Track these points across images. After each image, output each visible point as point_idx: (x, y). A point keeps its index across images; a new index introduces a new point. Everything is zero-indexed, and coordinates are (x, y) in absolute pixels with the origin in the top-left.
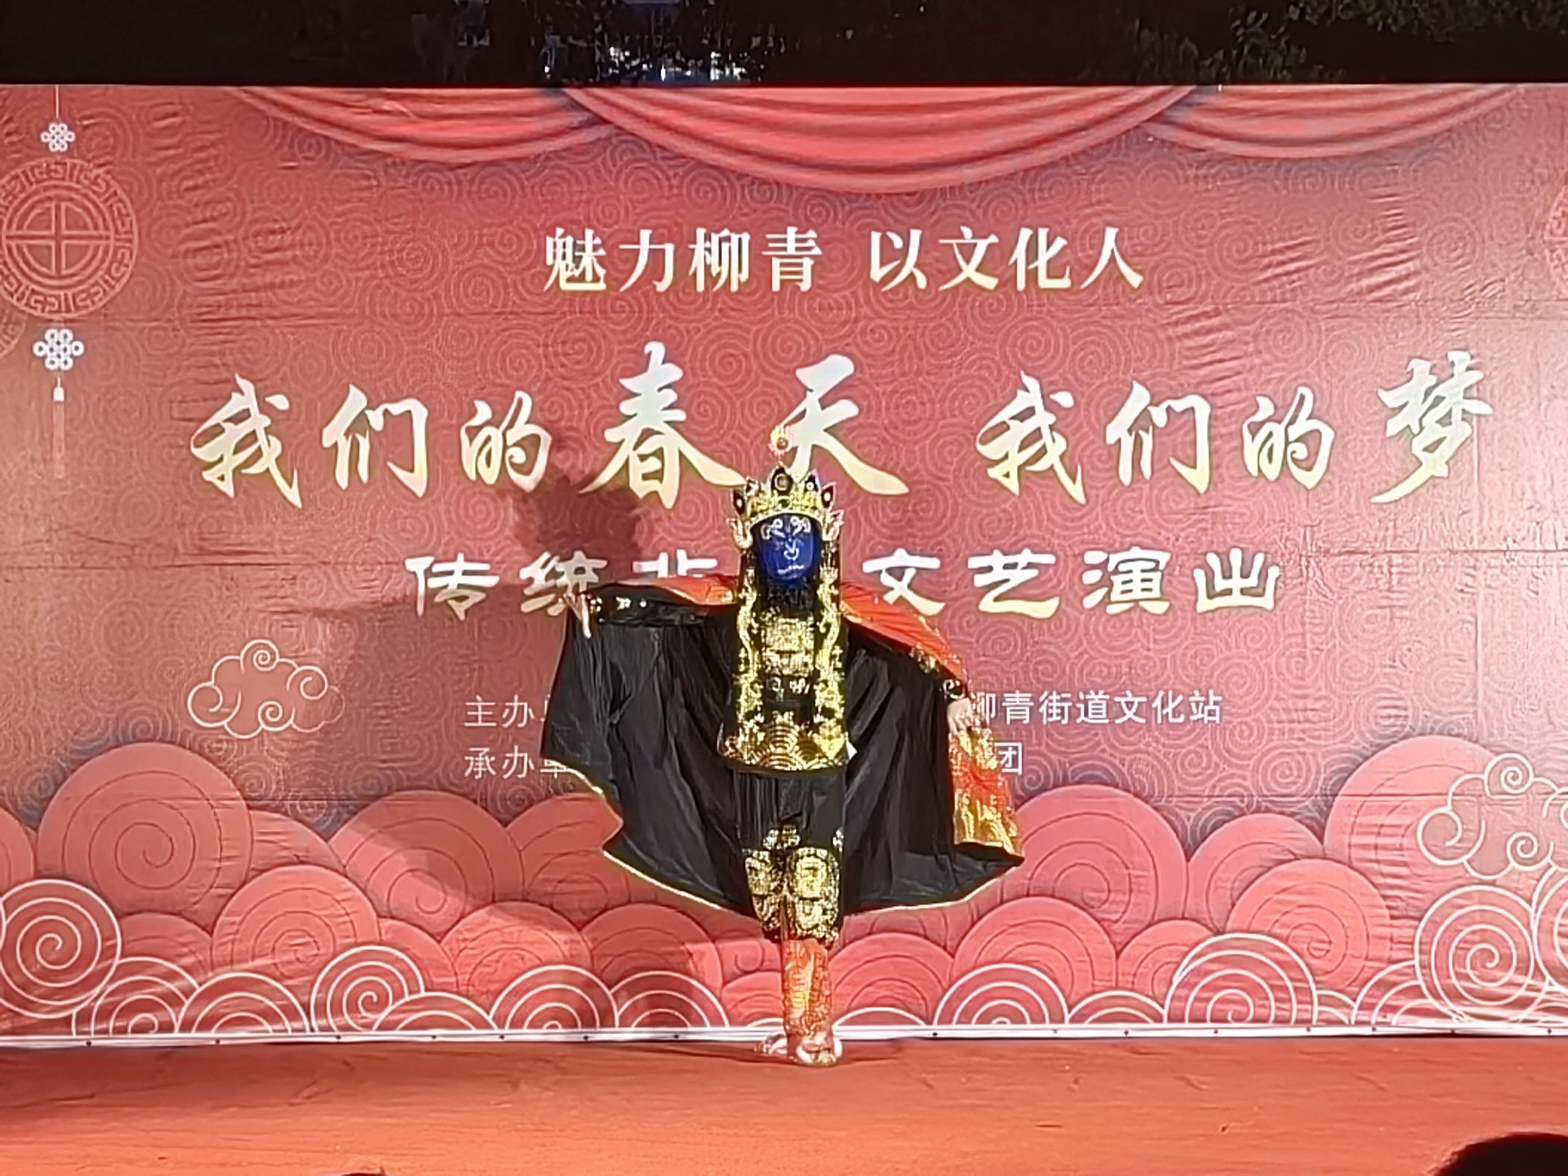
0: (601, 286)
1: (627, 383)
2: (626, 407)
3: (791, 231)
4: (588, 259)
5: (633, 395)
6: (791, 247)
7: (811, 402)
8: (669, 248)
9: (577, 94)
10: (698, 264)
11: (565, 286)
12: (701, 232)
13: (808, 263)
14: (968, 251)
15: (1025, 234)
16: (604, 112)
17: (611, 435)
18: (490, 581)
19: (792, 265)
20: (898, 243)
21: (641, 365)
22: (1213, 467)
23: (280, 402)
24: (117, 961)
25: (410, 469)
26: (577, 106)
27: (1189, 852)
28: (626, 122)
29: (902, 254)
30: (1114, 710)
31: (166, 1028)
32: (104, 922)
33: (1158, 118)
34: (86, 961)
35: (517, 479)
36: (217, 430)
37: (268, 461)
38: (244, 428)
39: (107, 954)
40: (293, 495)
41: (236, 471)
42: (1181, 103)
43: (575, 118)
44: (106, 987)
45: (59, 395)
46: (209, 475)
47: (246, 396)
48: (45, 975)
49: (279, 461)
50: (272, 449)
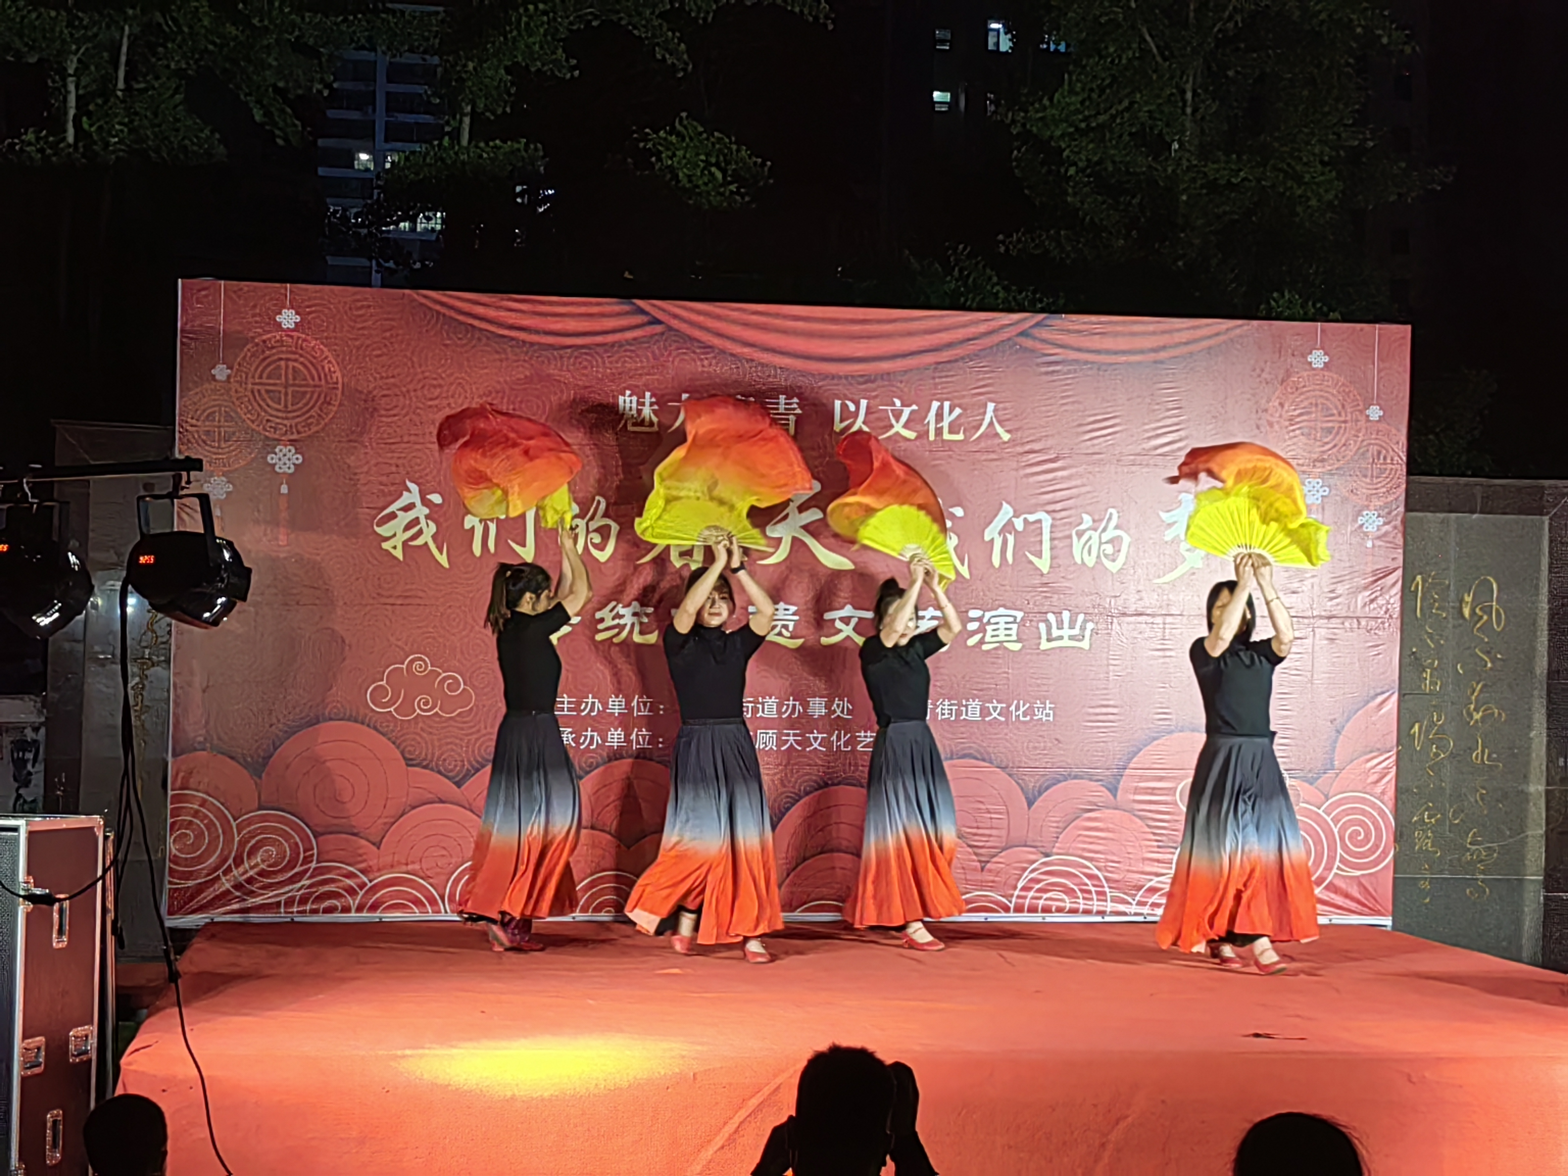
0: (654, 429)
3: (782, 397)
4: (646, 411)
6: (782, 408)
7: (792, 509)
9: (640, 303)
11: (630, 428)
13: (792, 418)
14: (898, 415)
15: (935, 405)
16: (659, 315)
20: (852, 407)
22: (1053, 558)
23: (436, 498)
24: (313, 865)
25: (523, 545)
26: (642, 311)
27: (1030, 804)
28: (675, 323)
29: (856, 414)
30: (985, 712)
31: (346, 909)
32: (305, 839)
33: (1023, 334)
34: (291, 865)
35: (595, 553)
36: (393, 516)
37: (427, 537)
38: (411, 515)
39: (307, 860)
40: (443, 560)
41: (405, 544)
42: (1038, 324)
43: (640, 319)
44: (305, 882)
45: (284, 489)
46: (386, 545)
47: (413, 494)
48: (262, 874)
49: (434, 537)
50: (430, 529)
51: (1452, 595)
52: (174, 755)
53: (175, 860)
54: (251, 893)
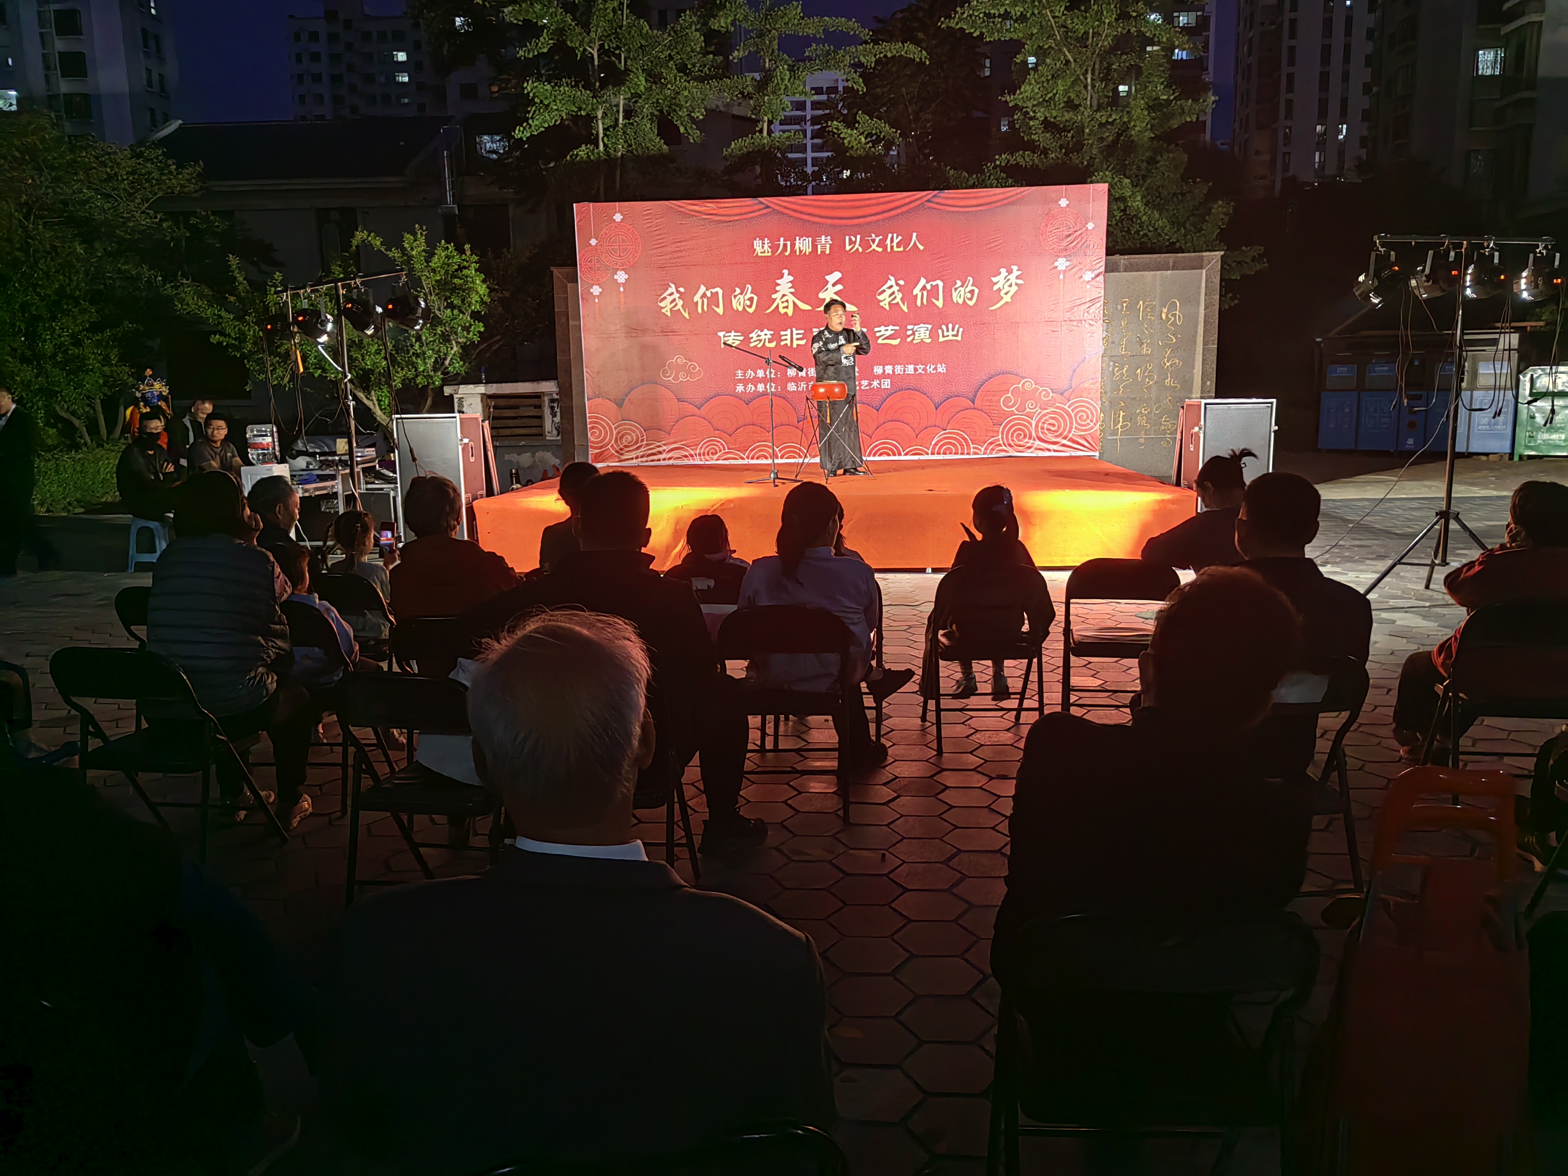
0: (770, 254)
1: (778, 281)
2: (777, 288)
3: (823, 237)
4: (766, 246)
5: (779, 285)
6: (823, 241)
7: (829, 285)
8: (789, 243)
9: (761, 199)
10: (797, 247)
11: (760, 254)
12: (797, 238)
13: (828, 246)
14: (874, 241)
15: (890, 235)
16: (769, 204)
17: (774, 296)
18: (741, 338)
19: (824, 247)
20: (853, 239)
21: (782, 276)
22: (944, 301)
23: (682, 290)
24: (645, 443)
25: (718, 307)
26: (761, 203)
27: (936, 409)
28: (777, 208)
29: (855, 242)
30: (916, 370)
31: (659, 460)
32: (641, 432)
33: (928, 201)
34: (637, 442)
35: (748, 309)
36: (665, 298)
37: (679, 307)
38: (672, 298)
39: (642, 440)
40: (686, 315)
41: (671, 310)
42: (935, 196)
43: (762, 206)
44: (642, 449)
45: (622, 289)
46: (663, 311)
47: (672, 289)
48: (626, 446)
49: (682, 306)
50: (680, 303)
51: (1157, 309)
52: (588, 400)
53: (593, 442)
54: (622, 454)
